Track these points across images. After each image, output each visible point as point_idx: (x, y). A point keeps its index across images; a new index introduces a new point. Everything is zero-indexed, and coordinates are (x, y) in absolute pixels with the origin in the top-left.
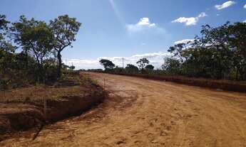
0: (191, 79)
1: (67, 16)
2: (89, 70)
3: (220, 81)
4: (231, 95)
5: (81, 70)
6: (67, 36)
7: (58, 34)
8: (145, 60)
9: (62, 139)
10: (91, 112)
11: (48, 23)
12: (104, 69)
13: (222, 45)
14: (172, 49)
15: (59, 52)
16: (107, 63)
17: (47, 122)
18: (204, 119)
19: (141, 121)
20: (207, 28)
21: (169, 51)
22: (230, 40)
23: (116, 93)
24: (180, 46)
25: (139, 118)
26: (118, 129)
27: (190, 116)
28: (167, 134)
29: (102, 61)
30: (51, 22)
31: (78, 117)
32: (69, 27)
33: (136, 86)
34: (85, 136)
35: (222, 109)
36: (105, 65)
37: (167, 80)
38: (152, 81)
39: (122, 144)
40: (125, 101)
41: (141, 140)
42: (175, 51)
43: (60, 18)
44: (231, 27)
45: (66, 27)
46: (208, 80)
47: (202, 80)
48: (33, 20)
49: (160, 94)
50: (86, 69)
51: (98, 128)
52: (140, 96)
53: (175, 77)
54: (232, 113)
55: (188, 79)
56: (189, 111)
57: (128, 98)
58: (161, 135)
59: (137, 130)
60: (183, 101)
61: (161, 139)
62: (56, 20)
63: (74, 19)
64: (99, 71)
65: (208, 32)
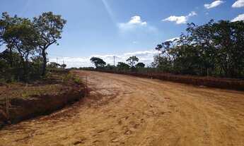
0: (177, 76)
1: (51, 13)
2: (81, 69)
3: (203, 78)
4: (212, 91)
5: (73, 68)
6: (52, 34)
7: (42, 31)
8: (135, 59)
9: (17, 141)
10: (62, 111)
11: (32, 20)
12: (95, 67)
13: (207, 43)
14: (160, 47)
15: (44, 50)
16: (97, 61)
17: (9, 122)
18: (177, 115)
19: (111, 119)
20: (192, 26)
21: (156, 48)
22: (214, 38)
23: (98, 91)
24: (168, 43)
25: (110, 116)
26: (82, 128)
27: (163, 113)
28: (131, 132)
29: (93, 59)
30: (35, 19)
31: (46, 117)
32: (53, 24)
33: (121, 84)
34: (43, 137)
35: (197, 105)
36: (96, 64)
37: (154, 78)
38: (139, 79)
39: (79, 145)
40: (104, 99)
41: (102, 139)
42: (163, 49)
43: (44, 14)
44: (215, 25)
45: (51, 24)
46: (193, 77)
47: (186, 77)
48: (16, 16)
49: (142, 92)
50: (78, 68)
51: (63, 127)
52: (121, 94)
53: (163, 75)
54: (207, 109)
55: (175, 76)
56: (164, 108)
57: (109, 95)
58: (125, 133)
59: (102, 129)
60: (162, 99)
61: (123, 137)
62: (40, 17)
63: (59, 17)
64: (91, 69)
65: (193, 30)
